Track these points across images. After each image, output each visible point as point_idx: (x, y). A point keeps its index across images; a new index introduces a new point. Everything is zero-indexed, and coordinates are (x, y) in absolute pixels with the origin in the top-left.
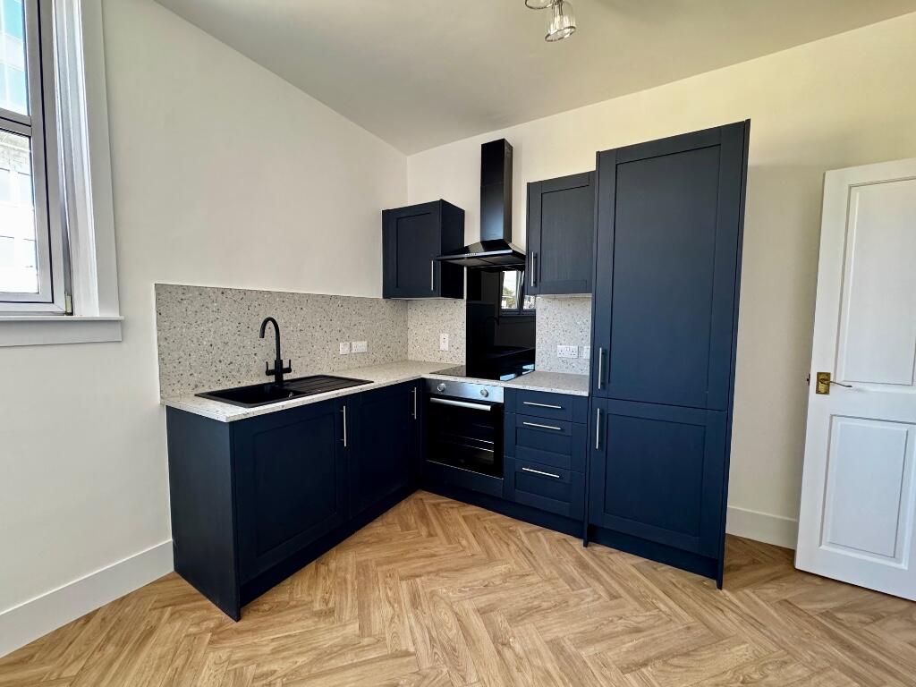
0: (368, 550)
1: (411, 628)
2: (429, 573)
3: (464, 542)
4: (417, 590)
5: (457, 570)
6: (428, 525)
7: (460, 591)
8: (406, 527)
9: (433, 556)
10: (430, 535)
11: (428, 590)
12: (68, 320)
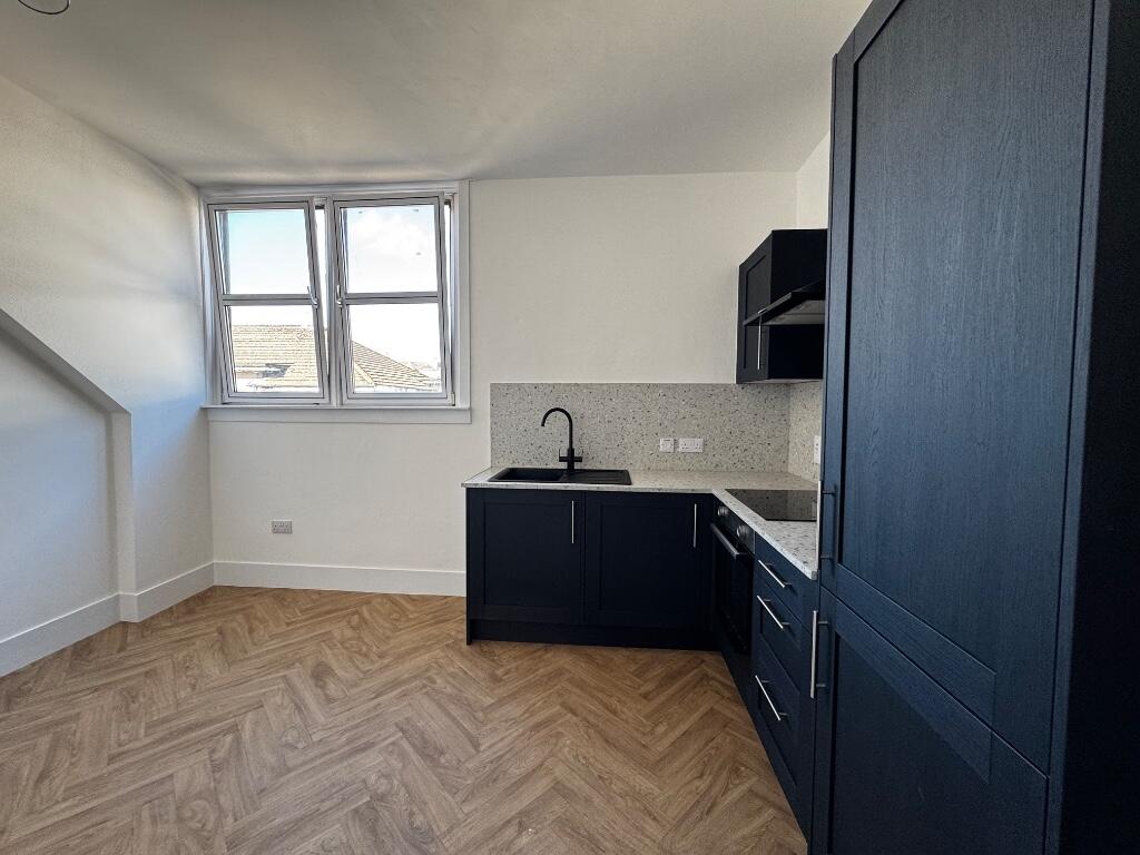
0: (583, 664)
1: (506, 737)
2: (585, 719)
3: (661, 729)
4: (555, 722)
5: (607, 741)
6: (661, 686)
7: (576, 757)
8: (640, 674)
9: (614, 712)
10: (645, 696)
11: (561, 729)
12: (453, 409)
